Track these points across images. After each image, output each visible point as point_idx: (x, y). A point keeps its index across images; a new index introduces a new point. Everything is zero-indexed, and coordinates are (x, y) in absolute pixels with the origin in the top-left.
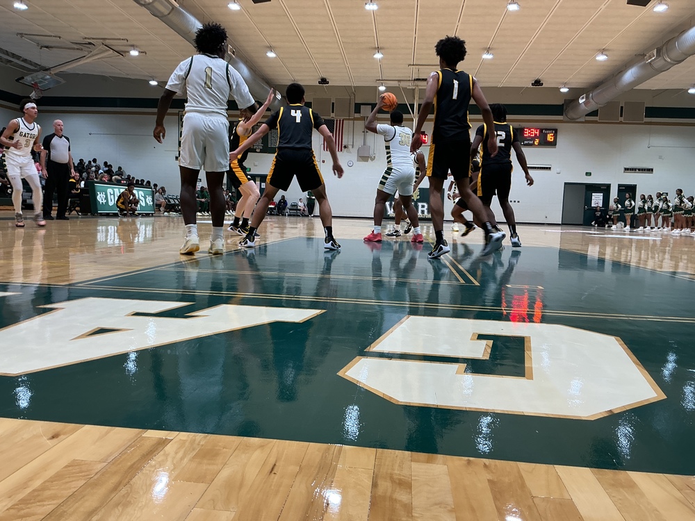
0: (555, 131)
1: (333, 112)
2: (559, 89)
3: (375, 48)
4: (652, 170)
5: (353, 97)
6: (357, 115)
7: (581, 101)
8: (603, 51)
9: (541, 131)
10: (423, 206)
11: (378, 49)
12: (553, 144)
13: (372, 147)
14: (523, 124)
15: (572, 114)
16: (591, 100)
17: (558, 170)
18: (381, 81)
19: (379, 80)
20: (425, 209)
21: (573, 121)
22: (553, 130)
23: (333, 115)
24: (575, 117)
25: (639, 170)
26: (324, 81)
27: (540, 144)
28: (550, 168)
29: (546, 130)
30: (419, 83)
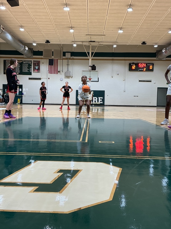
0: (153, 65)
1: (53, 56)
2: (153, 46)
3: (70, 27)
5: (62, 49)
6: (64, 57)
7: (163, 51)
9: (147, 64)
10: (95, 99)
11: (72, 28)
12: (152, 70)
13: (71, 72)
14: (138, 62)
15: (160, 57)
16: (168, 51)
17: (155, 82)
18: (75, 42)
19: (73, 41)
20: (96, 100)
21: (160, 60)
22: (152, 64)
23: (53, 57)
24: (161, 58)
26: (48, 42)
27: (146, 70)
28: (151, 81)
29: (149, 64)
30: (91, 43)
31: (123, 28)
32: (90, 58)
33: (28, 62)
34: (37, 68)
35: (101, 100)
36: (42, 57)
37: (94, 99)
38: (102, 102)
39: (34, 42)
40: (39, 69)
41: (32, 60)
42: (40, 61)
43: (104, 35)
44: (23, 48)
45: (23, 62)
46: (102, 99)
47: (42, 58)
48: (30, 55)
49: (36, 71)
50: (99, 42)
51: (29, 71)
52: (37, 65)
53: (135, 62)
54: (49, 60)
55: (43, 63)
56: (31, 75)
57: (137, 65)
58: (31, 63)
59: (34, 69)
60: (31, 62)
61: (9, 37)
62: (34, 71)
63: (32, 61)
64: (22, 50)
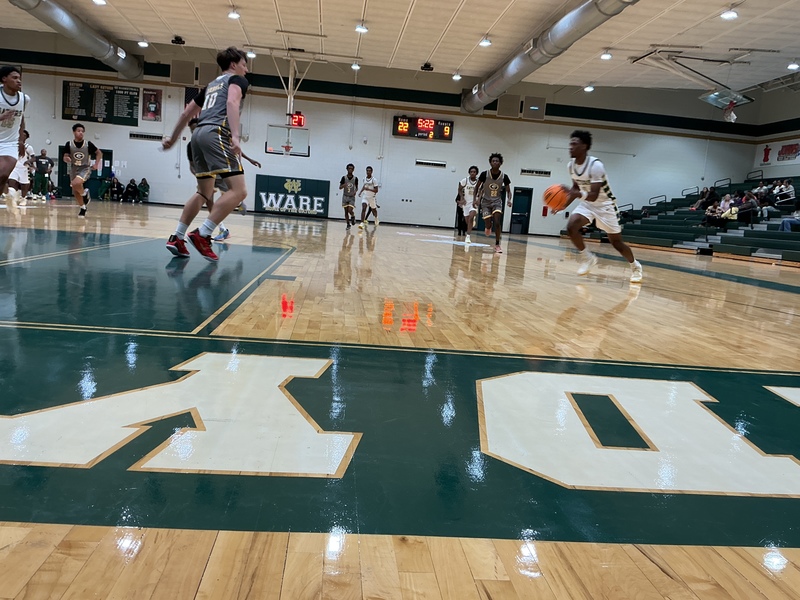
0: (451, 127)
1: (197, 79)
2: (451, 76)
3: (230, 6)
4: (549, 173)
7: (474, 92)
8: (487, 36)
9: (436, 122)
10: (305, 200)
11: (233, 8)
12: (449, 138)
14: (417, 114)
15: (469, 107)
16: (484, 92)
17: (453, 168)
19: (247, 45)
21: (471, 114)
22: (449, 122)
23: (196, 83)
24: (472, 109)
25: (537, 172)
26: (178, 40)
27: (435, 138)
28: (445, 165)
29: (442, 121)
30: (294, 54)
31: (366, 22)
32: (291, 92)
33: (129, 91)
34: (153, 109)
35: (320, 205)
36: (168, 80)
37: (301, 201)
38: (322, 211)
39: (143, 38)
40: (157, 113)
41: (142, 87)
42: (161, 91)
43: (325, 36)
44: (111, 53)
45: (115, 90)
46: (323, 203)
47: (167, 84)
48: (135, 71)
49: (150, 116)
50: (314, 53)
51: (131, 114)
52: (153, 101)
53: (410, 114)
54: (187, 88)
55: (169, 97)
56: (136, 125)
57: (413, 121)
58: (138, 95)
59: (146, 110)
60: (138, 93)
61: (64, 19)
62: (143, 114)
63: (141, 89)
64: (107, 56)
